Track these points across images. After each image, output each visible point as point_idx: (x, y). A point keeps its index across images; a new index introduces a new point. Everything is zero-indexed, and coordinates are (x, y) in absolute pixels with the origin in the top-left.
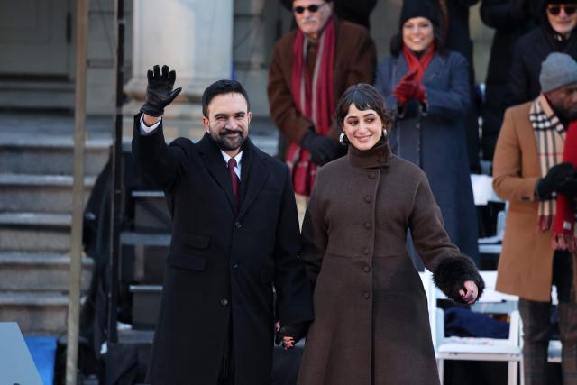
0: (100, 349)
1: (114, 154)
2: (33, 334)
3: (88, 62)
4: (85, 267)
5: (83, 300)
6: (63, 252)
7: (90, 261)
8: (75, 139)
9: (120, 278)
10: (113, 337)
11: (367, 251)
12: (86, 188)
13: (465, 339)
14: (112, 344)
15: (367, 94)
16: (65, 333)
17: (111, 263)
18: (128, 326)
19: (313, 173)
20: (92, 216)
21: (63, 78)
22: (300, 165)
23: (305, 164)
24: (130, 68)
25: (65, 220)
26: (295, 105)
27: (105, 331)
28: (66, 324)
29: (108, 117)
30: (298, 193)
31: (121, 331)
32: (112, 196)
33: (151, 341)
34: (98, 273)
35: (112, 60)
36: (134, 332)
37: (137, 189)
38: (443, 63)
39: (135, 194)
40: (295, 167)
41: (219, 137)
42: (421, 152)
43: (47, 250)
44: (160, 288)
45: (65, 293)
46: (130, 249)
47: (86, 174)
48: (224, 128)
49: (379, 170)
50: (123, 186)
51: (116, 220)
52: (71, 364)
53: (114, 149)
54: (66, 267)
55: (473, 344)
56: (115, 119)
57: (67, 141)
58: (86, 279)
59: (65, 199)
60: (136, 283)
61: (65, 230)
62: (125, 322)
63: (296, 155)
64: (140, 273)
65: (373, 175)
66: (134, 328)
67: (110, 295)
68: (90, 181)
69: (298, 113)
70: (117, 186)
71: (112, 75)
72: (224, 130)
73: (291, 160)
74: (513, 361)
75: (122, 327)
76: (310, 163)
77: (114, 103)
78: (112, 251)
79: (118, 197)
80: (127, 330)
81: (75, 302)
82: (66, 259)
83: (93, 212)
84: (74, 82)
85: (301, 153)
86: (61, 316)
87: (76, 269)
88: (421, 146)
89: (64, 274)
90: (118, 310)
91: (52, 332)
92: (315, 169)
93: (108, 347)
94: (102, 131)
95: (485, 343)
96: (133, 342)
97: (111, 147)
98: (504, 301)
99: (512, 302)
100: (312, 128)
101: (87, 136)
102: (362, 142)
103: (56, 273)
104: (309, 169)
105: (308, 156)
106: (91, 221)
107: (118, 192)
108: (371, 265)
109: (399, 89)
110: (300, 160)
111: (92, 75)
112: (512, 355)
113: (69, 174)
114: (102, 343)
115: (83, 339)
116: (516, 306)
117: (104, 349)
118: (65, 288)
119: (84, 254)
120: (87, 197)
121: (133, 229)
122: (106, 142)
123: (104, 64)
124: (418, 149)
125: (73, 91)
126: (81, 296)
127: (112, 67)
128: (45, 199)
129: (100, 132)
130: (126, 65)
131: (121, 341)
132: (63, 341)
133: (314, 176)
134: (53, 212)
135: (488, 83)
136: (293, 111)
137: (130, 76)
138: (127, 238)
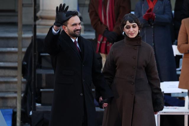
0: (30, 113)
1: (33, 40)
2: (3, 108)
3: (23, 5)
4: (23, 82)
5: (22, 95)
6: (14, 77)
7: (25, 80)
8: (18, 34)
9: (36, 87)
10: (34, 109)
11: (133, 77)
12: (23, 52)
13: (168, 107)
14: (34, 111)
15: (133, 17)
16: (16, 107)
17: (33, 81)
18: (40, 105)
19: (108, 45)
20: (25, 63)
21: (14, 11)
22: (103, 42)
23: (105, 42)
24: (39, 7)
25: (15, 65)
26: (100, 20)
27: (31, 107)
28: (16, 104)
29: (30, 25)
30: (102, 53)
31: (37, 106)
32: (33, 55)
33: (50, 110)
34: (28, 85)
35: (32, 4)
36: (43, 107)
37: (42, 53)
38: (161, 3)
39: (42, 54)
40: (101, 43)
41: (73, 33)
42: (154, 37)
43: (9, 76)
44: (53, 90)
45: (16, 92)
46: (40, 75)
47: (23, 47)
48: (76, 29)
49: (138, 46)
50: (37, 52)
51: (35, 64)
52: (18, 119)
53: (33, 37)
54: (16, 82)
55: (171, 109)
56: (33, 26)
57: (15, 35)
58: (23, 87)
59: (15, 57)
60: (42, 88)
61: (15, 68)
62: (39, 103)
63: (101, 39)
64: (44, 84)
65: (136, 48)
66: (42, 105)
67: (33, 93)
68: (24, 50)
69: (101, 23)
70: (35, 52)
71: (32, 9)
72: (76, 30)
73: (99, 41)
74: (186, 115)
75: (38, 105)
76: (107, 42)
77: (33, 20)
78: (33, 76)
79: (35, 56)
80: (39, 106)
81: (20, 96)
82: (15, 80)
83: (26, 62)
84: (17, 12)
85: (103, 38)
86: (14, 101)
87: (19, 83)
88: (154, 34)
89: (15, 85)
90: (36, 98)
91: (11, 107)
92: (109, 44)
93: (32, 112)
94: (29, 31)
95: (175, 108)
96: (42, 110)
97: (32, 37)
98: (183, 92)
99: (186, 93)
100: (107, 28)
101: (23, 33)
102: (131, 35)
103: (12, 85)
104: (106, 44)
105: (106, 39)
106: (25, 65)
107: (35, 54)
108: (134, 82)
109: (145, 16)
110: (103, 40)
111: (24, 10)
112: (186, 112)
113: (16, 47)
114: (30, 111)
115: (23, 109)
116: (187, 94)
117: (31, 113)
118: (16, 90)
119: (22, 78)
120: (23, 56)
121: (41, 67)
122: (30, 35)
123: (29, 5)
124: (153, 36)
125: (17, 16)
126: (22, 94)
127: (32, 6)
128: (7, 57)
129: (27, 31)
130: (37, 5)
131: (37, 110)
132: (15, 110)
133: (109, 46)
134: (11, 62)
135: (175, 11)
136: (99, 22)
137: (39, 10)
138: (39, 71)
